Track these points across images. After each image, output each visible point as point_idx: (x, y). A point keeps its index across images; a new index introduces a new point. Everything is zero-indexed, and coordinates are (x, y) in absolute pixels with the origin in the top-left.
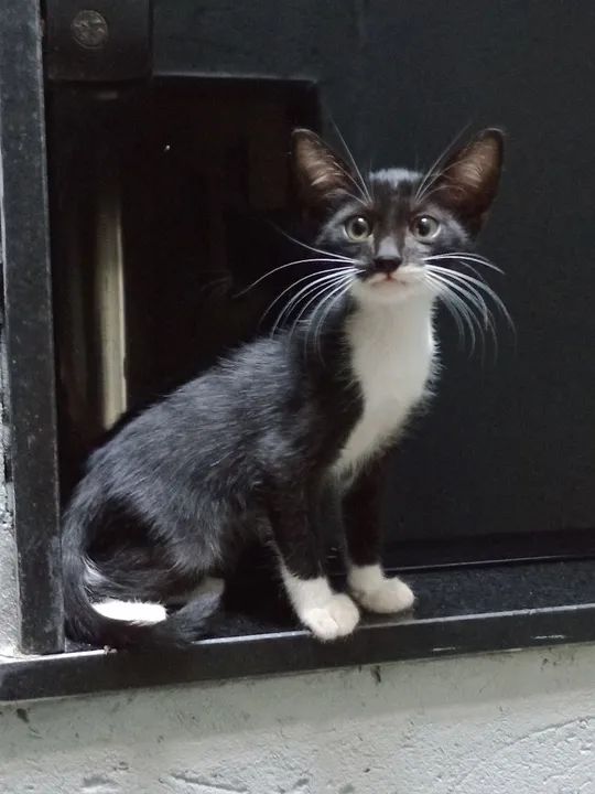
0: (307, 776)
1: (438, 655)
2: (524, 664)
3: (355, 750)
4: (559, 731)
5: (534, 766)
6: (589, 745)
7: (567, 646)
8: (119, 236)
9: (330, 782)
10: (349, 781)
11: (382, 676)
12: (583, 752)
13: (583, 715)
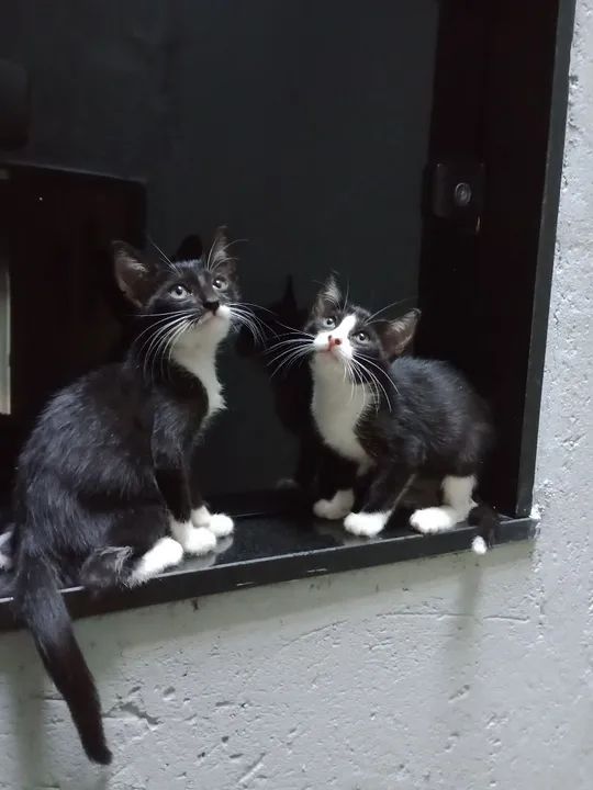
0: (139, 685)
1: (240, 588)
2: (299, 589)
3: (177, 661)
4: (319, 633)
5: (301, 658)
6: (338, 641)
7: (327, 576)
8: (8, 283)
9: (157, 687)
10: (172, 684)
11: (199, 606)
12: (334, 646)
13: (335, 621)
